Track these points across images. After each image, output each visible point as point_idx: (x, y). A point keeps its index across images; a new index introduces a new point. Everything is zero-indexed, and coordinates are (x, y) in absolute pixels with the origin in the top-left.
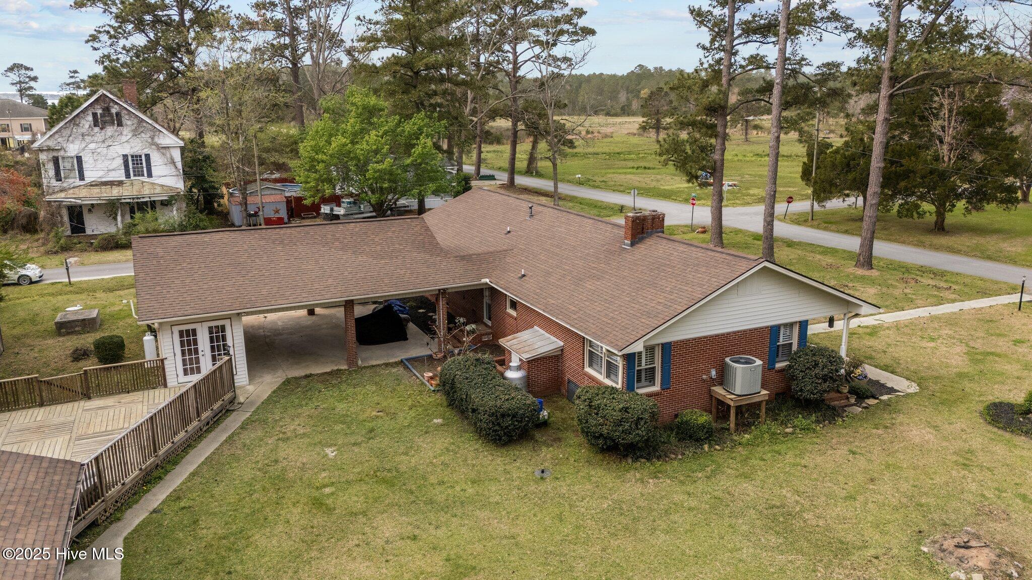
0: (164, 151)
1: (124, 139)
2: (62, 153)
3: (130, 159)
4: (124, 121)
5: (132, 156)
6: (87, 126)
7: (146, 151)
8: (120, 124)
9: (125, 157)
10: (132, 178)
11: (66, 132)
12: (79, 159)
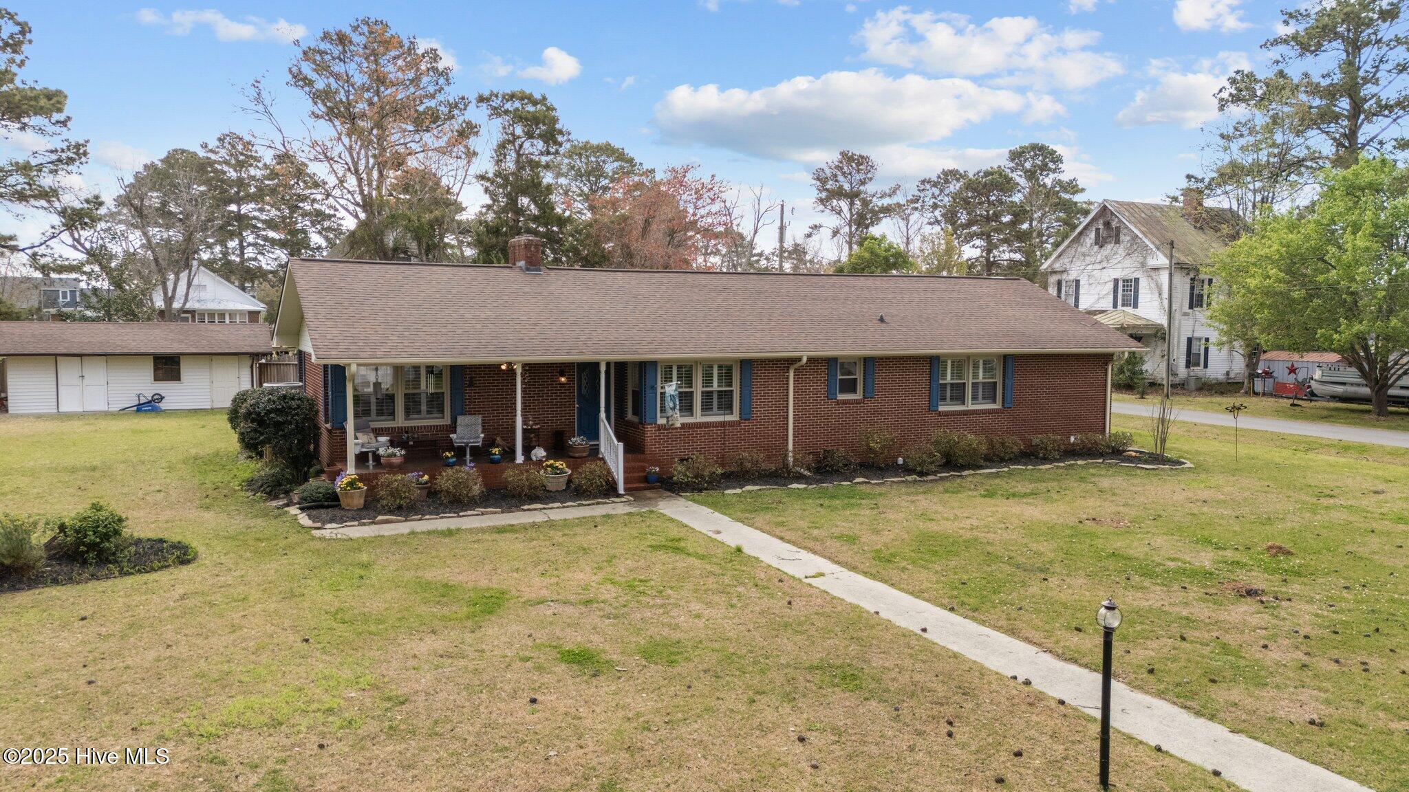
0: (1153, 274)
1: (1119, 258)
2: (1064, 276)
3: (1121, 284)
4: (1122, 237)
5: (1124, 281)
6: (1089, 245)
7: (1136, 275)
8: (1118, 242)
9: (1116, 281)
10: (1119, 307)
11: (1072, 252)
12: (1078, 282)
